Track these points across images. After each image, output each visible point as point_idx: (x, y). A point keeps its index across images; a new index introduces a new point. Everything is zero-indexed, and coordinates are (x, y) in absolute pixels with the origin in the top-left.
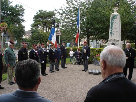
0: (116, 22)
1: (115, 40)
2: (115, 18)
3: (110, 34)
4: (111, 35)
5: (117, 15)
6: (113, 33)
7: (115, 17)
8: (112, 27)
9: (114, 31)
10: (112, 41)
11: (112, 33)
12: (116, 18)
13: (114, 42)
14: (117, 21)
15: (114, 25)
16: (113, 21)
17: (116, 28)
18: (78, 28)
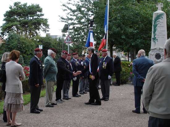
0: (160, 23)
1: (160, 49)
2: (159, 19)
3: (153, 41)
4: (155, 42)
5: (162, 14)
6: (157, 40)
7: (159, 17)
8: (155, 31)
9: (158, 36)
10: (155, 50)
11: (155, 40)
12: (161, 18)
13: (160, 53)
14: (162, 23)
15: (158, 28)
16: (157, 23)
17: (161, 32)
18: (105, 32)
